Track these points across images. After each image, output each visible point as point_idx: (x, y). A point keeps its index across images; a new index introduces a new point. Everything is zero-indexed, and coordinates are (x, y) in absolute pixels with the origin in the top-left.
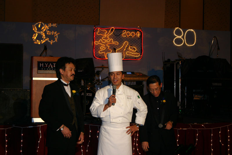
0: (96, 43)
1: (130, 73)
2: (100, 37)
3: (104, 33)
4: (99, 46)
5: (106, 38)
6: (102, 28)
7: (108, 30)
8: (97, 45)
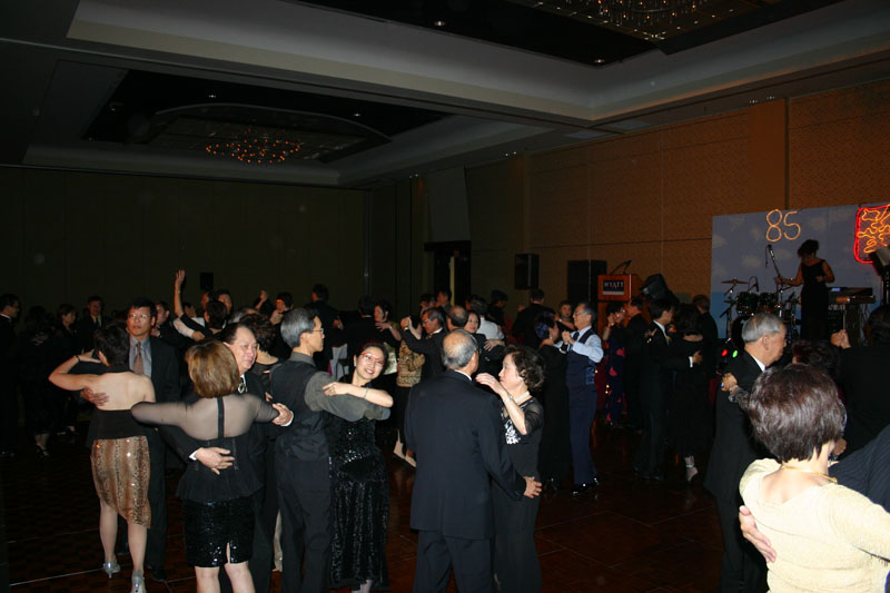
0: (862, 234)
1: (838, 290)
2: (867, 224)
3: (873, 215)
4: (867, 239)
5: (878, 225)
6: (869, 208)
7: (882, 211)
8: (862, 239)
